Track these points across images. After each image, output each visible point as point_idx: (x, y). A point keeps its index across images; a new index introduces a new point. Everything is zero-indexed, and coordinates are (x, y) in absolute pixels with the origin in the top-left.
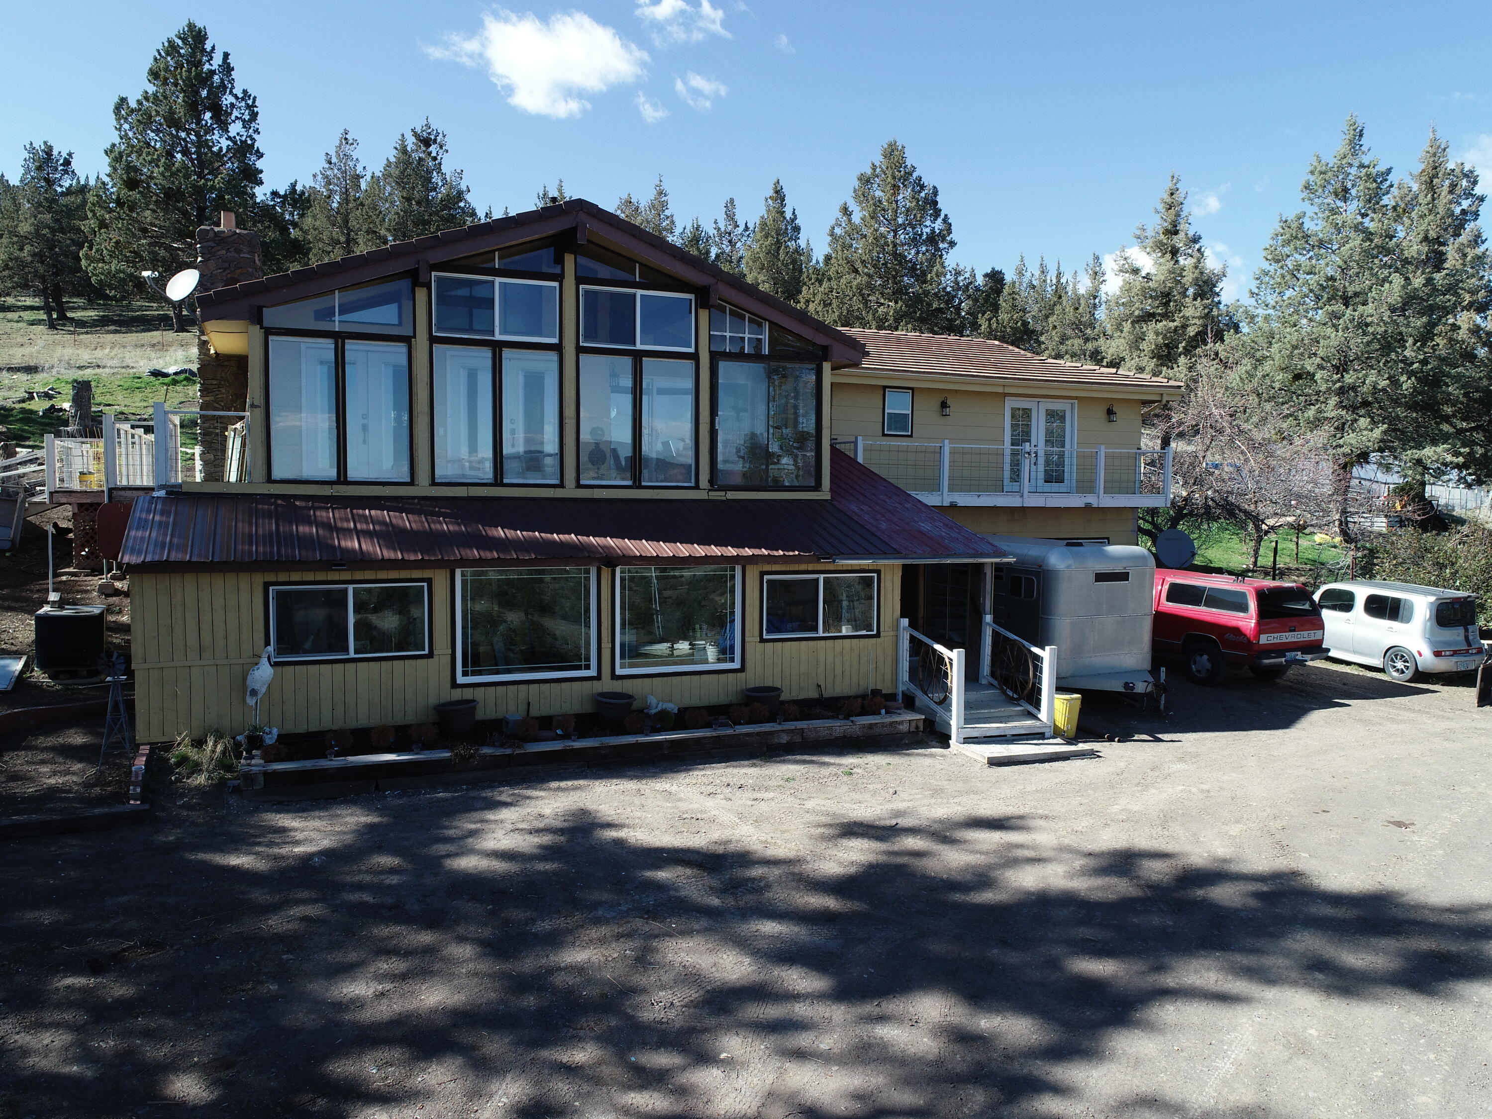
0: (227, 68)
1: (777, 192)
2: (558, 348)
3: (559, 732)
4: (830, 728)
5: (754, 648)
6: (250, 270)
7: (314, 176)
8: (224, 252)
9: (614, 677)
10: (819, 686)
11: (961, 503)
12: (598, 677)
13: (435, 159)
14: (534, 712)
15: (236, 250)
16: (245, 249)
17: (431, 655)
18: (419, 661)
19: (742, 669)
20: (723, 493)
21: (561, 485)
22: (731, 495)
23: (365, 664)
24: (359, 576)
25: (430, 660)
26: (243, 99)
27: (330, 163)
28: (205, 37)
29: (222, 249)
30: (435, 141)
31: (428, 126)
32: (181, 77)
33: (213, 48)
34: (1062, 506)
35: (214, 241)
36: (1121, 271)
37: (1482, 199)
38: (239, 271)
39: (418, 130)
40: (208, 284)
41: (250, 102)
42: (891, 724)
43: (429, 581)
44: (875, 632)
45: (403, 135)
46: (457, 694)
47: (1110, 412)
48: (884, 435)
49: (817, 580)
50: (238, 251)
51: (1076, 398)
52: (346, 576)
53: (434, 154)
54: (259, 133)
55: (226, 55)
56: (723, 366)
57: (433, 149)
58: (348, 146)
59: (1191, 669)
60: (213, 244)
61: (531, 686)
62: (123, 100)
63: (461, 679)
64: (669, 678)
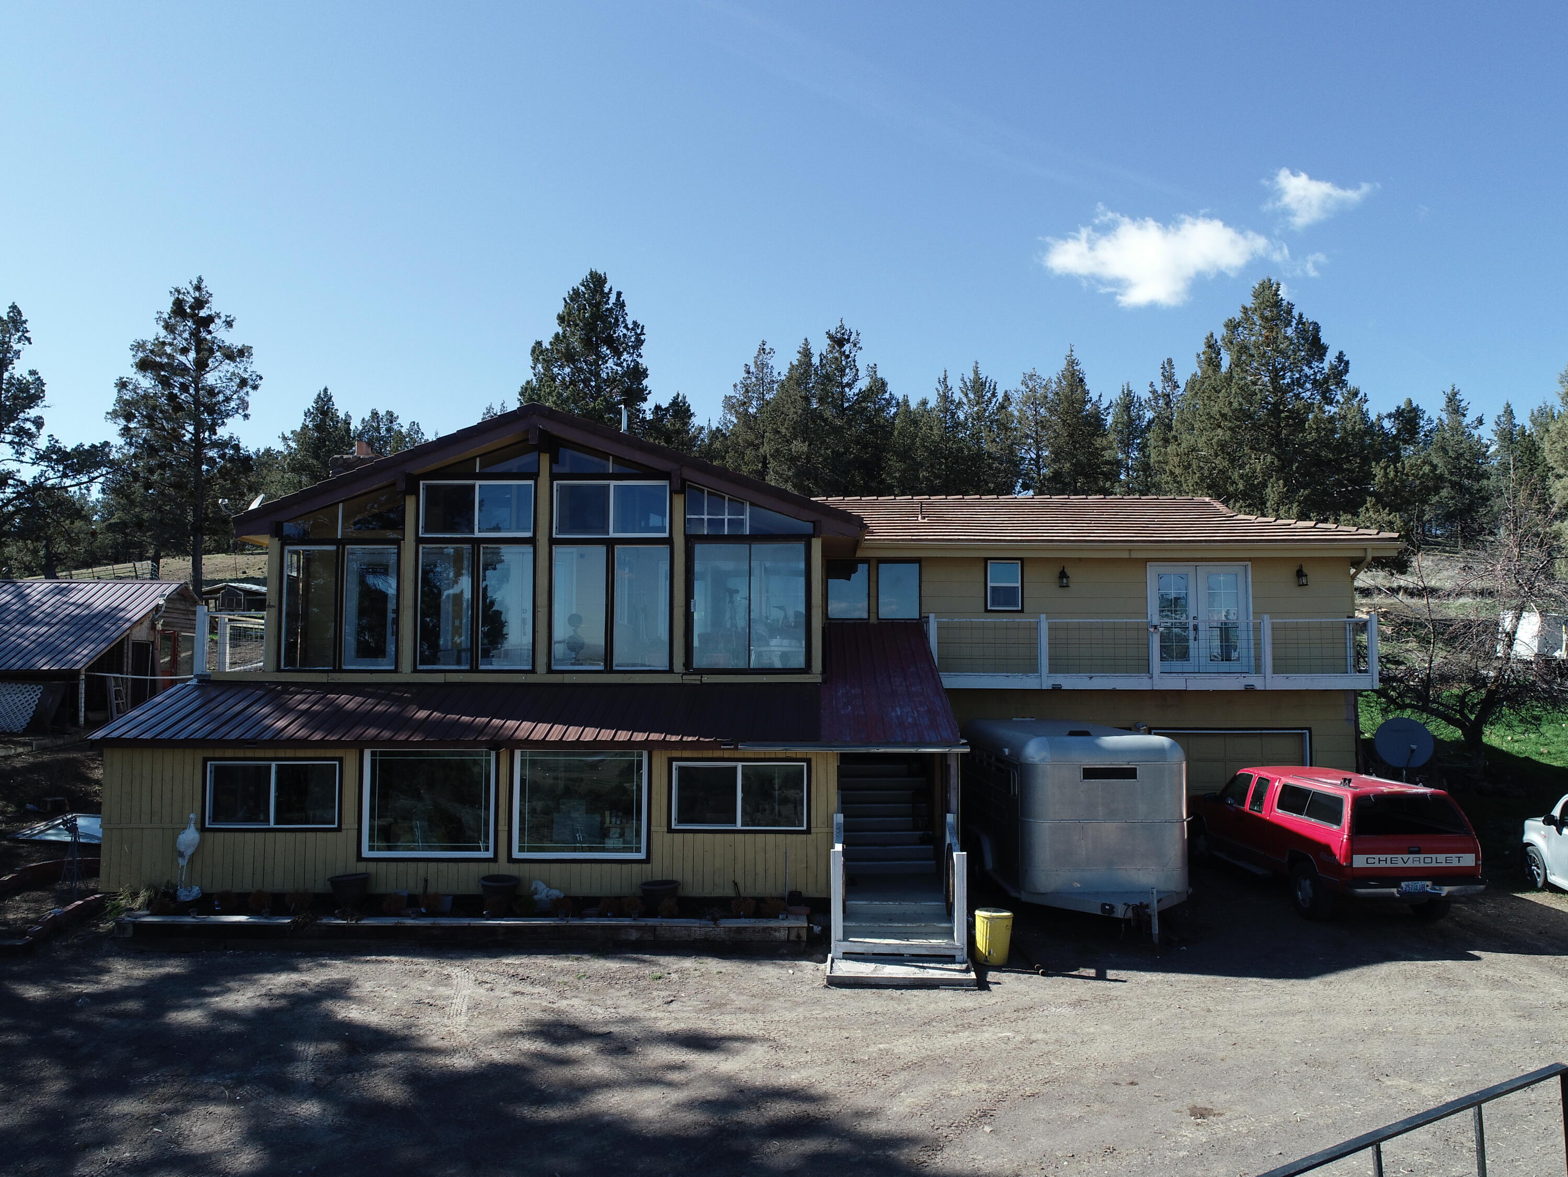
0: (620, 305)
1: (1210, 347)
2: (532, 541)
3: (423, 910)
4: (688, 928)
5: (661, 839)
7: (735, 386)
9: (511, 860)
10: (735, 884)
11: (1065, 687)
12: (495, 859)
13: (848, 357)
14: (431, 890)
17: (339, 829)
18: (330, 834)
19: (647, 860)
20: (699, 677)
21: (533, 671)
22: (706, 679)
23: (283, 834)
24: (281, 753)
25: (339, 834)
26: (633, 329)
27: (749, 373)
28: (605, 281)
30: (848, 341)
31: (842, 327)
32: (579, 319)
33: (611, 289)
34: (1211, 689)
39: (833, 332)
41: (639, 331)
42: (765, 929)
43: (341, 760)
44: (805, 828)
45: (806, 340)
46: (362, 867)
47: (1300, 574)
48: (987, 611)
49: (735, 768)
51: (1250, 559)
52: (270, 753)
53: (847, 353)
54: (642, 357)
55: (619, 294)
56: (699, 549)
57: (847, 348)
58: (765, 357)
59: (1297, 895)
61: (430, 864)
62: (539, 344)
63: (366, 853)
64: (568, 865)
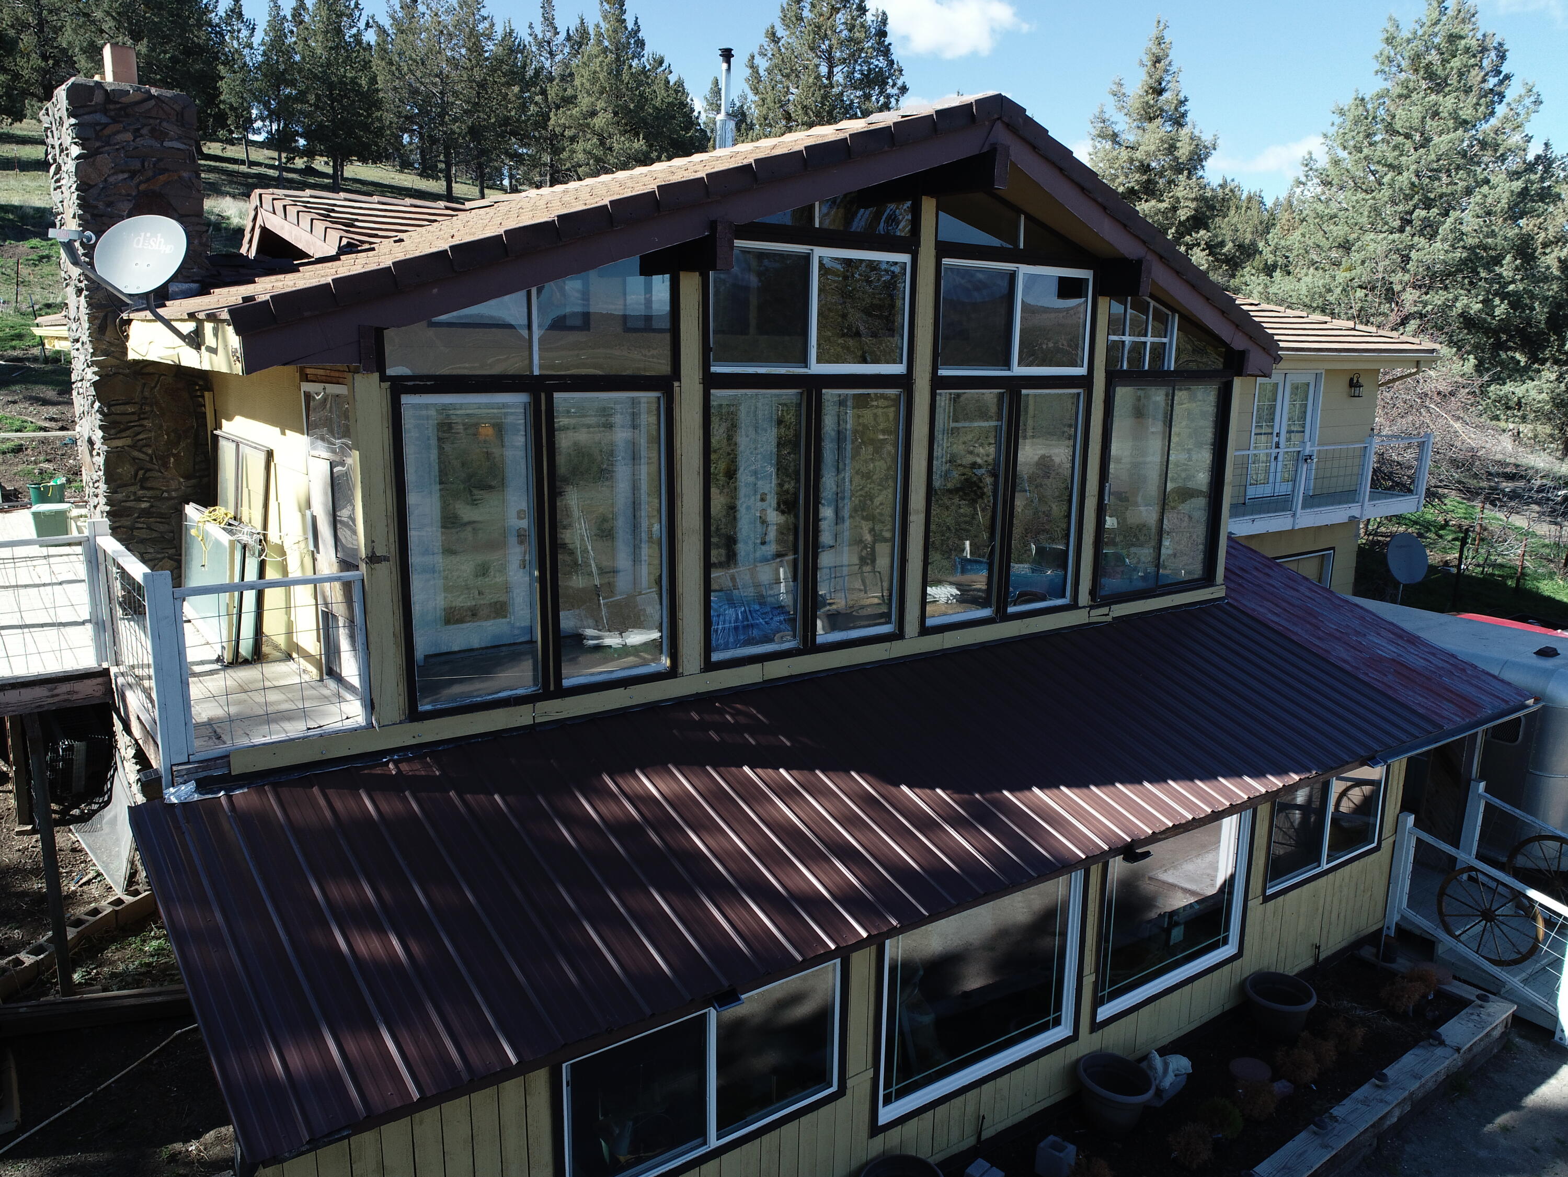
2: (905, 383)
5: (1255, 914)
6: (185, 175)
8: (128, 136)
9: (1094, 1027)
10: (1316, 947)
12: (1075, 1037)
15: (153, 131)
16: (173, 130)
17: (842, 1091)
18: (823, 1110)
19: (1240, 954)
20: (1105, 610)
21: (900, 635)
22: (1116, 611)
25: (840, 1101)
29: (125, 130)
34: (1329, 523)
35: (105, 112)
36: (1099, 136)
37: (1507, 77)
38: (162, 178)
40: (101, 205)
44: (1376, 844)
46: (877, 1146)
47: (1353, 383)
50: (159, 135)
60: (104, 120)
61: (985, 1088)
63: (883, 1115)
